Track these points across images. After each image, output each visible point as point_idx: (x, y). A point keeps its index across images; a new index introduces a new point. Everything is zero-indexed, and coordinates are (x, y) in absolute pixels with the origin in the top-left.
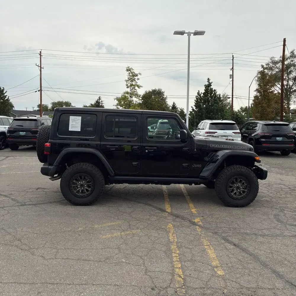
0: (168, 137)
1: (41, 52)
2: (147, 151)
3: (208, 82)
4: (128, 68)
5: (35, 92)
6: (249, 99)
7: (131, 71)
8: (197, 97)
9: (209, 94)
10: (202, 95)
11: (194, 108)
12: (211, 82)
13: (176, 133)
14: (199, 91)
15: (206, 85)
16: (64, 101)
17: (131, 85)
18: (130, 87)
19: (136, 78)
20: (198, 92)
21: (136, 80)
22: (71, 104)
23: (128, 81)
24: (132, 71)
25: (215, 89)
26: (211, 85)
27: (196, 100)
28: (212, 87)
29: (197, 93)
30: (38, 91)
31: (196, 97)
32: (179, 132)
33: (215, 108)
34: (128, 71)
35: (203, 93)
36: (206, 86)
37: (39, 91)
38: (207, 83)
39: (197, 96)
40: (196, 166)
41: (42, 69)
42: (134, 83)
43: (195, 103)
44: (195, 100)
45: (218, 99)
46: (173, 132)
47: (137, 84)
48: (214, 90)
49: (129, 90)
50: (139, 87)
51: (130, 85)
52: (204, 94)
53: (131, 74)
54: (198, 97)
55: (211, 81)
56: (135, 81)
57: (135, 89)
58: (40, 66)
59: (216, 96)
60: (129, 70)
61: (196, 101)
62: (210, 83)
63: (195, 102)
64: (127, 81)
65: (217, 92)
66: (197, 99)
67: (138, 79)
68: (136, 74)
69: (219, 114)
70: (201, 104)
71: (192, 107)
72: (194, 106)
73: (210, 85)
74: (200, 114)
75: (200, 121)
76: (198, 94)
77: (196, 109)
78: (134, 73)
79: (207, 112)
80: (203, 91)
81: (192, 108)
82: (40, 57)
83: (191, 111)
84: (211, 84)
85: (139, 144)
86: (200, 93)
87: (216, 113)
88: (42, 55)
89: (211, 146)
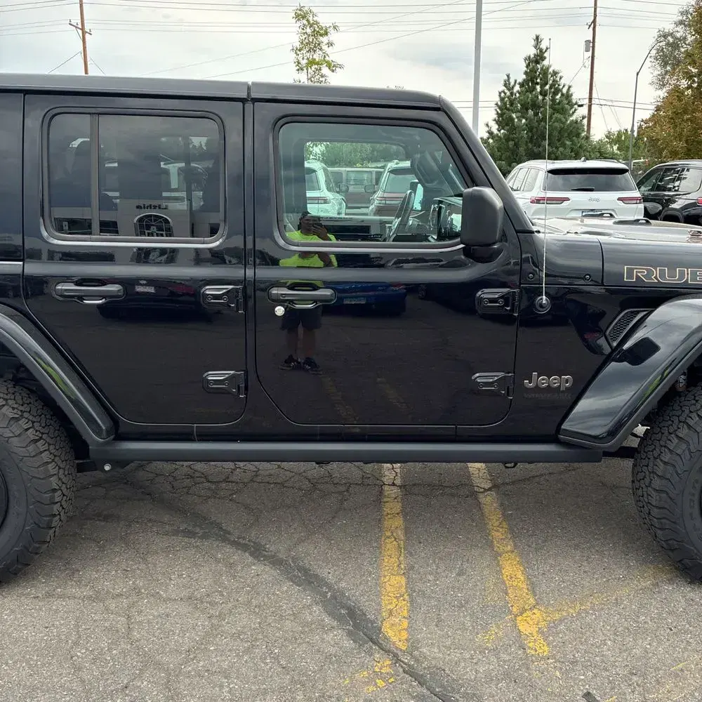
0: (403, 224)
2: (280, 311)
3: (535, 47)
4: (300, 10)
6: (634, 108)
7: (308, 20)
8: (503, 95)
9: (537, 84)
10: (517, 88)
11: (495, 128)
12: (544, 48)
13: (440, 208)
14: (508, 76)
15: (529, 57)
17: (312, 62)
18: (307, 69)
19: (324, 40)
20: (506, 78)
21: (325, 47)
23: (300, 50)
24: (311, 19)
25: (556, 69)
26: (545, 58)
27: (499, 103)
28: (546, 63)
29: (503, 82)
31: (500, 96)
32: (459, 201)
33: (556, 124)
34: (299, 20)
35: (519, 84)
36: (528, 59)
38: (532, 52)
39: (504, 92)
40: (543, 381)
41: (87, 36)
42: (317, 56)
43: (498, 113)
44: (497, 104)
45: (564, 99)
46: (426, 203)
47: (327, 58)
48: (554, 71)
49: (302, 78)
50: (332, 67)
51: (305, 61)
52: (522, 85)
53: (308, 28)
54: (505, 94)
55: (543, 46)
56: (321, 49)
57: (322, 76)
58: (80, 26)
59: (557, 91)
60: (304, 17)
61: (500, 108)
62: (541, 50)
63: (496, 110)
64: (297, 51)
65: (561, 78)
66: (502, 99)
67: (330, 44)
68: (322, 29)
69: (568, 143)
70: (514, 116)
71: (487, 125)
72: (495, 120)
73: (539, 57)
74: (511, 143)
75: (510, 166)
76: (505, 85)
77: (499, 131)
78: (317, 23)
79: (531, 139)
80: (521, 77)
81: (487, 129)
83: (486, 136)
84: (545, 55)
85: (238, 273)
86: (512, 83)
87: (559, 140)
89: (630, 276)
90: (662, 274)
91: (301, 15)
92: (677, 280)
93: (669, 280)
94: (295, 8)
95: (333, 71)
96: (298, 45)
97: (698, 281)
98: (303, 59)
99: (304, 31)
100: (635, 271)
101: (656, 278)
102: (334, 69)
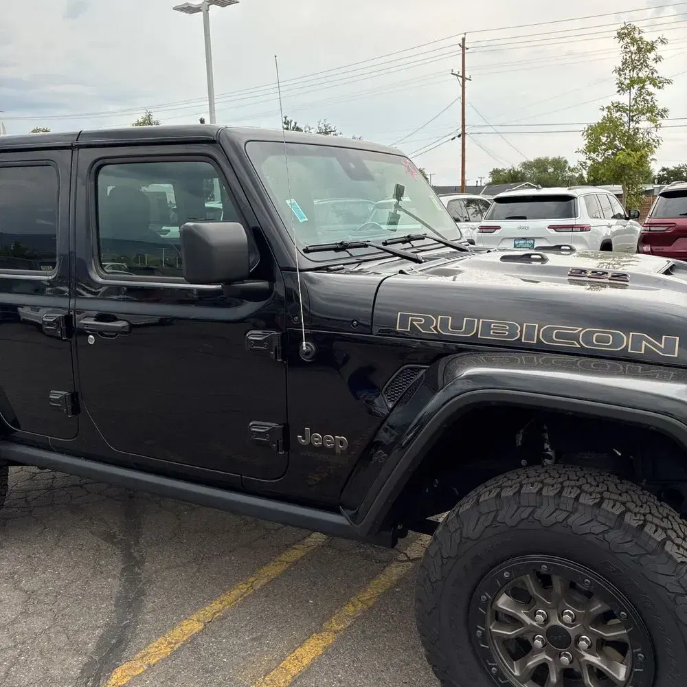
1: (464, 40)
2: (90, 340)
4: (625, 29)
5: (453, 139)
16: (550, 158)
19: (651, 55)
21: (650, 63)
22: (566, 162)
30: (457, 138)
34: (622, 39)
37: (459, 136)
42: (642, 74)
49: (625, 99)
50: (658, 83)
51: (628, 81)
56: (647, 66)
58: (461, 74)
60: (628, 36)
64: (620, 71)
67: (658, 59)
68: (648, 44)
78: (642, 40)
82: (461, 52)
88: (467, 46)
89: (404, 324)
90: (444, 323)
91: (625, 34)
92: (464, 333)
93: (452, 332)
94: (619, 27)
95: (659, 88)
96: (620, 65)
97: (492, 336)
98: (625, 78)
99: (628, 50)
100: (410, 318)
101: (435, 328)
102: (661, 85)
